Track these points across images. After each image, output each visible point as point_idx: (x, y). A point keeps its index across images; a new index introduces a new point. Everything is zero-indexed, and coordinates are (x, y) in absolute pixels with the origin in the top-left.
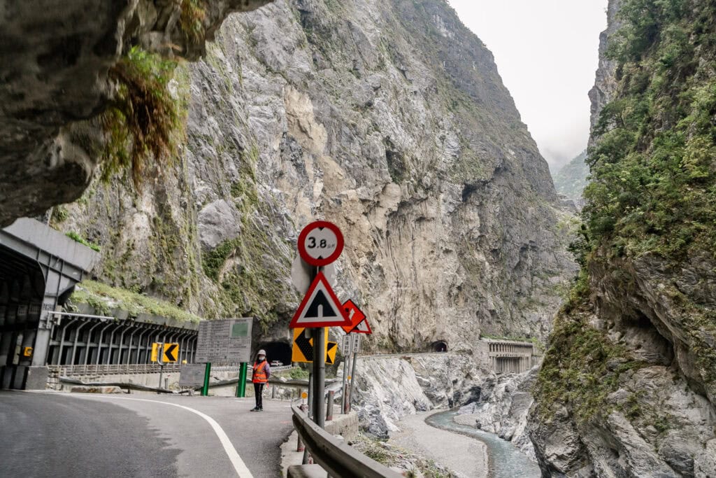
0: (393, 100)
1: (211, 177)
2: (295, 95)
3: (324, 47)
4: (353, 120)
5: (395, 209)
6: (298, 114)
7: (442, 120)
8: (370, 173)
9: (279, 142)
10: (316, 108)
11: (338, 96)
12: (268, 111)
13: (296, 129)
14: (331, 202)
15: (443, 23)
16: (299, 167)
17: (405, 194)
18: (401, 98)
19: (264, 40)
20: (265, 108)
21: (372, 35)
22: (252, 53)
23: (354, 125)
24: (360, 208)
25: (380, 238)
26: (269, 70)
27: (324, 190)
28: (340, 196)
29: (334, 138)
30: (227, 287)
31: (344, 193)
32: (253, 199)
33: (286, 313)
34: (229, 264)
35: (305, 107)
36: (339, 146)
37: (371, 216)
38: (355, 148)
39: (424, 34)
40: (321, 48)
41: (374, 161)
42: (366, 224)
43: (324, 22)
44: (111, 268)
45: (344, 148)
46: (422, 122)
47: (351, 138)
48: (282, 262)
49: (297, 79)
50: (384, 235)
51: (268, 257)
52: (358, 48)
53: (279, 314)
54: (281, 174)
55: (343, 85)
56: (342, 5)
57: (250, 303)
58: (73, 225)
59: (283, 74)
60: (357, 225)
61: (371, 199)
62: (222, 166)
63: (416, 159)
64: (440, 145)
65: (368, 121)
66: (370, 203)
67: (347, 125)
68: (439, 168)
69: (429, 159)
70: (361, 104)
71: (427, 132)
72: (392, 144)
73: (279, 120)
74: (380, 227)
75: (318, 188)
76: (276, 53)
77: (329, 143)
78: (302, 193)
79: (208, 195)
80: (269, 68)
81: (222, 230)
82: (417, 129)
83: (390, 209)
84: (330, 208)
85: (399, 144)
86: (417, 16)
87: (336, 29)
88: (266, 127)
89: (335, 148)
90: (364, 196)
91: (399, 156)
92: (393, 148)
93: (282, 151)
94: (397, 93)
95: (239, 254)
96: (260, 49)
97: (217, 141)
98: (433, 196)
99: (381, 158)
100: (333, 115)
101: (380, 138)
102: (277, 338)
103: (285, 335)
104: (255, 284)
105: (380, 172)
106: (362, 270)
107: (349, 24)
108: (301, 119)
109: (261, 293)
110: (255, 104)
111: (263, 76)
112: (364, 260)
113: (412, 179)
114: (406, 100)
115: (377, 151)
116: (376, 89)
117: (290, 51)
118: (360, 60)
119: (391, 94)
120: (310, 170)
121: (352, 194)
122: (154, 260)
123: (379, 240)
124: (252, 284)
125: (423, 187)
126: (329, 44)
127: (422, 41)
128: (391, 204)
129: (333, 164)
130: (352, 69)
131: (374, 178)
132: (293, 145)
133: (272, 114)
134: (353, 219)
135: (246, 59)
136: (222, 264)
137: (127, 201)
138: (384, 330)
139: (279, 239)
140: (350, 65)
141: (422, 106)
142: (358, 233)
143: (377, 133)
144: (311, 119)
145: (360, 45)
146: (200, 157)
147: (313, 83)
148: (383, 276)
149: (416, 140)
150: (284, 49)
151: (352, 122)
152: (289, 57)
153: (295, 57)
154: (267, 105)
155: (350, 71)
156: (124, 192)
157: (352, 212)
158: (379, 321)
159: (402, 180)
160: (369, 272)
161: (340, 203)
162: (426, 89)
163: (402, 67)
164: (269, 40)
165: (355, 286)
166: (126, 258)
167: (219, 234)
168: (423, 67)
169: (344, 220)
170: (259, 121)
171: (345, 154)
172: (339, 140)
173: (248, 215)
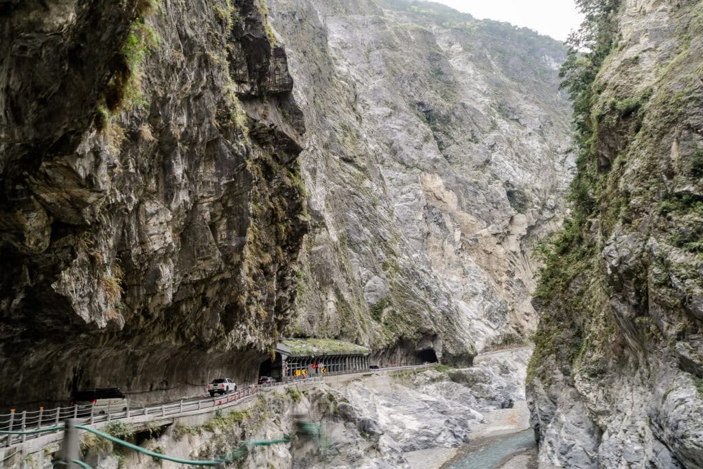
0: (508, 150)
1: (369, 264)
2: (428, 177)
3: (447, 131)
4: (475, 178)
5: (525, 233)
6: (433, 189)
7: (560, 147)
8: (496, 213)
9: (422, 214)
10: (445, 181)
11: (462, 164)
12: (411, 196)
13: (434, 199)
14: (470, 242)
15: (552, 59)
16: (441, 225)
17: (531, 219)
18: (515, 145)
19: (401, 149)
20: (409, 194)
21: (483, 105)
22: (395, 160)
23: (476, 183)
24: (494, 240)
25: (516, 258)
26: (408, 167)
27: (462, 235)
28: (476, 235)
29: (462, 197)
30: (386, 324)
31: (478, 233)
32: (397, 269)
33: (426, 332)
34: (386, 311)
35: (437, 183)
36: (468, 201)
37: (505, 244)
38: (481, 198)
39: (534, 79)
40: (445, 132)
41: (498, 203)
42: (500, 250)
43: (443, 113)
44: (322, 330)
45: (472, 202)
46: (538, 157)
47: (476, 193)
48: (419, 302)
49: (427, 166)
50: (519, 255)
51: (410, 301)
52: (473, 120)
53: (423, 334)
54: (428, 234)
55: (465, 154)
56: (455, 93)
57: (401, 331)
58: (302, 317)
59: (417, 166)
60: (494, 253)
61: (501, 232)
62: (375, 255)
63: (537, 189)
64: (560, 169)
65: (488, 174)
66: (501, 235)
67: (471, 184)
68: (561, 189)
69: (550, 185)
70: (480, 164)
71: (544, 163)
72: (512, 185)
73: (419, 200)
74: (514, 250)
75: (457, 235)
76: (410, 154)
77: (460, 202)
78: (446, 242)
79: (368, 276)
80: (407, 166)
81: (378, 294)
82: (533, 164)
83: (520, 235)
84: (471, 246)
85: (518, 183)
86: (524, 67)
87: (453, 113)
88: (411, 207)
89: (464, 204)
90: (495, 231)
91: (520, 193)
92: (513, 187)
93: (426, 218)
94: (510, 143)
95: (391, 304)
96: (399, 156)
97: (370, 242)
98: (560, 212)
99: (503, 199)
100: (458, 181)
101: (500, 184)
102: (425, 348)
103: (429, 345)
104: (404, 319)
105: (504, 210)
106: (504, 285)
107: (463, 105)
108: (436, 192)
109: (408, 323)
110: (402, 194)
111: (405, 173)
112: (505, 277)
113: (536, 206)
114: (520, 145)
115: (499, 195)
116: (492, 146)
117: (419, 148)
118: (476, 129)
119: (506, 146)
120: (449, 224)
121: (485, 232)
122: (339, 322)
123: (515, 260)
124: (402, 319)
125: (548, 209)
126: (450, 127)
127: (533, 85)
128: (519, 229)
129: (466, 215)
130: (471, 138)
131: (500, 216)
132: (434, 211)
133: (414, 197)
134: (489, 249)
135: (392, 166)
136: (382, 312)
137: (323, 297)
138: (533, 327)
139: (417, 288)
140: (469, 136)
141: (537, 143)
142: (496, 259)
143: (498, 181)
144: (442, 189)
145: (474, 118)
146: (362, 255)
147: (440, 164)
148: (523, 286)
149: (534, 174)
150: (416, 148)
151: (474, 180)
152: (420, 152)
153: (424, 151)
154: (410, 192)
155: (470, 140)
156: (321, 294)
157: (488, 245)
158: (527, 321)
159: (526, 209)
160: (511, 286)
161: (477, 240)
162: (540, 127)
163: (516, 117)
164: (404, 147)
165: (500, 298)
166: (328, 324)
167: (377, 296)
168: (536, 108)
169: (483, 252)
170: (406, 205)
171: (473, 206)
172: (466, 196)
173: (394, 279)
